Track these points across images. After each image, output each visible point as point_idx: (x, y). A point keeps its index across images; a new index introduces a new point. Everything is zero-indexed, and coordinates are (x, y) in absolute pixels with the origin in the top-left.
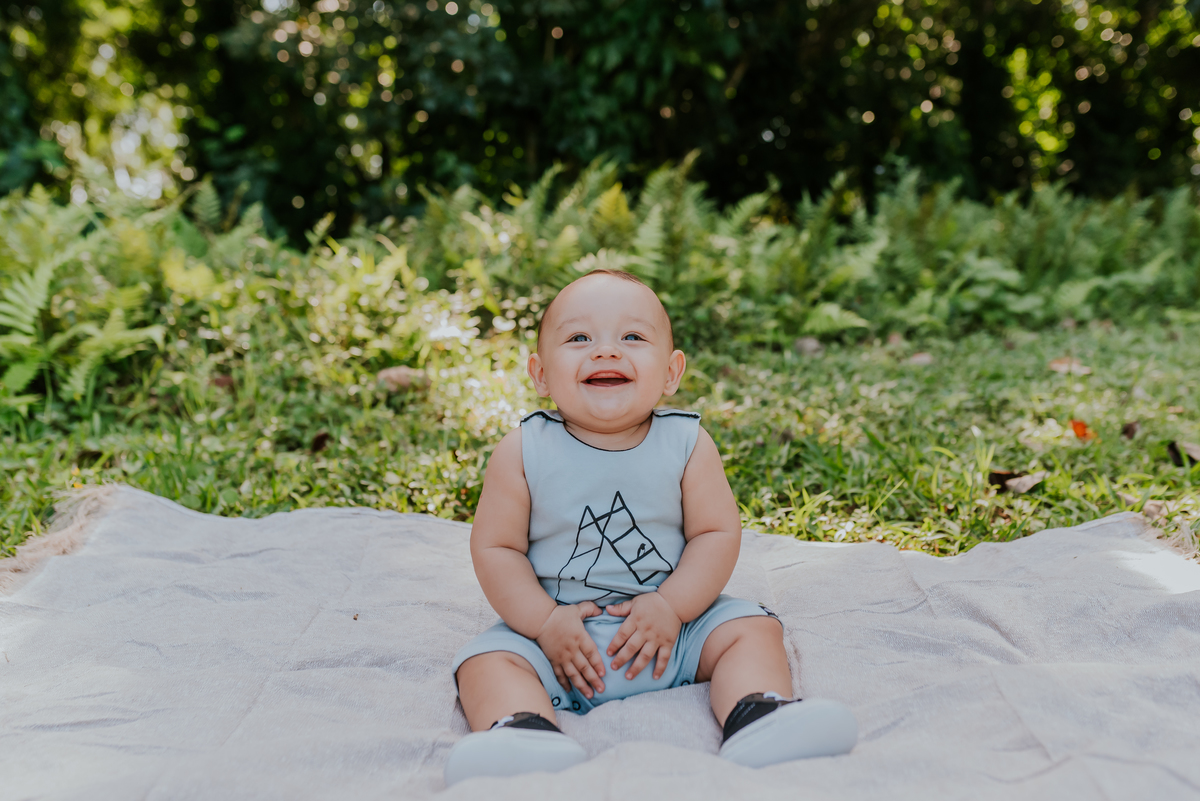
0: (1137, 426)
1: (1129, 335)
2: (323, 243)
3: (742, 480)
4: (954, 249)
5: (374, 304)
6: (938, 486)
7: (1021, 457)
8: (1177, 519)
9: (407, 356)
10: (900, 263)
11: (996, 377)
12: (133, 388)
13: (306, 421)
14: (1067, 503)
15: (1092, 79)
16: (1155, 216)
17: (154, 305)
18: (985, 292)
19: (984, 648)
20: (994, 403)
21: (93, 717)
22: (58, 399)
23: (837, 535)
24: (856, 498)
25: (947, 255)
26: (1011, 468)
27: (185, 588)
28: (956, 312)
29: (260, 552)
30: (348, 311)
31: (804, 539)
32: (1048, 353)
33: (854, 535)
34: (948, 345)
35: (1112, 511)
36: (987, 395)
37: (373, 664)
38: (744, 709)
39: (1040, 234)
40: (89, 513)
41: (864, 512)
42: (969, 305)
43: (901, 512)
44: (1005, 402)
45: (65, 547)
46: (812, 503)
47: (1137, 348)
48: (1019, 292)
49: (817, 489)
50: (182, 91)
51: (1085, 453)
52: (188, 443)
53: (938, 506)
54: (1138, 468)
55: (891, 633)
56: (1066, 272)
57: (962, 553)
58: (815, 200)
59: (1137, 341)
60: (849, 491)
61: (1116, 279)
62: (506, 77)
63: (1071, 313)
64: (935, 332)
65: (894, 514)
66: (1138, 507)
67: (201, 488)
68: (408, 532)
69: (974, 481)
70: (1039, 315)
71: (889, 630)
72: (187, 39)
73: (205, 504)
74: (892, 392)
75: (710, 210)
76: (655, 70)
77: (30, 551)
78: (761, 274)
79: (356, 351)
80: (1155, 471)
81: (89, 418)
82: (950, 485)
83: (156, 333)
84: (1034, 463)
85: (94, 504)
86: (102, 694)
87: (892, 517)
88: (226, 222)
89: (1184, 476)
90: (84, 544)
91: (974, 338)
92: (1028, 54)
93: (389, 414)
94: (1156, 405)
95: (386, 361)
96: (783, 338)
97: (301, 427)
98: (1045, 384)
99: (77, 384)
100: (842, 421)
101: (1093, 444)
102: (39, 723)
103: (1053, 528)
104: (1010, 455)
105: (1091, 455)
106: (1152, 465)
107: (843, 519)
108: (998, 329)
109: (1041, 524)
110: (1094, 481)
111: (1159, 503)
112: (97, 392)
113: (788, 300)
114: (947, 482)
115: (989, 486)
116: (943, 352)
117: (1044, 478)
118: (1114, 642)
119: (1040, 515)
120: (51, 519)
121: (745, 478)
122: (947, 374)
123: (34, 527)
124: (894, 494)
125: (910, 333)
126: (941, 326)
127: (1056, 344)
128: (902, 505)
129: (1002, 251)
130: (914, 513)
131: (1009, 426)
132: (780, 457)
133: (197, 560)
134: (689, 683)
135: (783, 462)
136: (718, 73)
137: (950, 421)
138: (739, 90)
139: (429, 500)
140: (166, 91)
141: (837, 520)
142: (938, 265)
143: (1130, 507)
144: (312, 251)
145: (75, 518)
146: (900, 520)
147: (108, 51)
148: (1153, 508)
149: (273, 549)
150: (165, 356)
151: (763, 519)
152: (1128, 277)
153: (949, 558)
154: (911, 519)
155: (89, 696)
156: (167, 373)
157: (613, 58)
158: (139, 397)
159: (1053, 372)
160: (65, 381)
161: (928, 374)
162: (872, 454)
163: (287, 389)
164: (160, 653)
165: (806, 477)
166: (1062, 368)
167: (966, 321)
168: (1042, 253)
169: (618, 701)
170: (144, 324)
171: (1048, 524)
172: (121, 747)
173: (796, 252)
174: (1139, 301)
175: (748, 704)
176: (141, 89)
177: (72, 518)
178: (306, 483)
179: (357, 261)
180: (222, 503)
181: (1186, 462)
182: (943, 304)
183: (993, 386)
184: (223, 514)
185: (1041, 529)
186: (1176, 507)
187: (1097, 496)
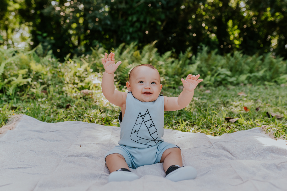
0: (259, 108)
1: (256, 87)
2: (68, 60)
3: (167, 118)
4: (216, 66)
5: (80, 75)
6: (213, 121)
7: (232, 115)
8: (269, 130)
9: (87, 87)
10: (203, 69)
11: (225, 96)
12: (23, 93)
13: (64, 101)
14: (244, 125)
15: (247, 27)
16: (262, 60)
17: (28, 73)
18: (223, 76)
19: (226, 157)
20: (225, 102)
21: (22, 166)
22: (6, 95)
23: (190, 131)
24: (194, 123)
25: (214, 67)
26: (230, 117)
27: (40, 138)
28: (216, 81)
29: (57, 131)
30: (74, 76)
31: (183, 132)
32: (238, 91)
33: (194, 131)
34: (214, 89)
35: (254, 127)
36: (224, 100)
37: (85, 156)
38: (171, 169)
39: (236, 64)
40: (16, 121)
41: (196, 126)
42: (219, 79)
43: (205, 126)
44: (228, 102)
45: (11, 128)
46: (185, 123)
47: (258, 91)
48: (231, 77)
49: (185, 120)
50: (31, 23)
51: (247, 114)
52: (37, 105)
53: (213, 125)
54: (259, 118)
55: (205, 153)
56: (241, 72)
57: (220, 136)
58: (183, 54)
59: (258, 89)
60: (193, 121)
61: (253, 74)
62: (109, 23)
63: (243, 82)
64: (211, 85)
65: (203, 126)
66: (260, 126)
67: (41, 116)
68: (91, 127)
69: (222, 120)
70: (235, 82)
71: (205, 152)
72: (33, 11)
73: (43, 120)
74: (201, 99)
75: (158, 55)
76: (145, 22)
77: (3, 129)
78: (170, 71)
79: (75, 86)
80: (264, 118)
81: (13, 99)
82: (216, 120)
83: (29, 80)
84: (235, 116)
85: (17, 119)
86: (23, 161)
87: (203, 127)
88: (44, 55)
89: (270, 120)
90: (15, 128)
91: (220, 87)
92: (232, 21)
93: (83, 101)
94: (263, 104)
95: (82, 88)
96: (175, 86)
97: (63, 103)
98: (237, 98)
99: (11, 91)
100: (190, 105)
101: (249, 112)
102: (9, 167)
103: (240, 130)
104: (230, 114)
105: (249, 115)
106: (263, 117)
107: (192, 127)
108: (226, 85)
109: (238, 130)
110: (250, 120)
111: (265, 126)
112: (15, 93)
113: (177, 77)
114: (215, 120)
115: (225, 121)
116: (213, 90)
117: (238, 119)
118: (256, 156)
119: (237, 128)
120: (7, 122)
121: (168, 117)
122: (214, 95)
123: (3, 124)
124: (203, 122)
125: (205, 86)
126: (212, 84)
127: (239, 89)
128: (205, 125)
129: (226, 67)
130: (208, 126)
131: (229, 108)
132: (176, 113)
133: (42, 132)
134: (158, 163)
135: (177, 114)
136: (160, 23)
137: (215, 106)
138: (164, 28)
139: (95, 120)
140: (27, 23)
141: (190, 128)
142: (212, 70)
143: (258, 126)
144: (65, 62)
145: (13, 122)
146: (205, 128)
147: (13, 14)
148: (263, 127)
149: (60, 130)
150: (31, 85)
151: (173, 127)
152: (256, 74)
153: (217, 137)
154: (207, 128)
155: (20, 162)
156: (32, 90)
157: (135, 19)
158: (25, 95)
159: (239, 95)
160: (8, 91)
161: (209, 95)
162: (198, 113)
163: (59, 94)
164: (36, 153)
165: (182, 118)
166: (241, 94)
167: (218, 83)
168: (236, 68)
169: (143, 166)
170: (26, 78)
171: (239, 129)
172: (29, 173)
173: (179, 66)
174: (258, 80)
175: (172, 168)
176: (21, 23)
177: (12, 122)
178: (66, 116)
179: (76, 65)
180: (47, 119)
181: (271, 117)
182: (213, 79)
183: (225, 98)
184: (47, 122)
185: (238, 131)
186: (269, 127)
187: (250, 124)
